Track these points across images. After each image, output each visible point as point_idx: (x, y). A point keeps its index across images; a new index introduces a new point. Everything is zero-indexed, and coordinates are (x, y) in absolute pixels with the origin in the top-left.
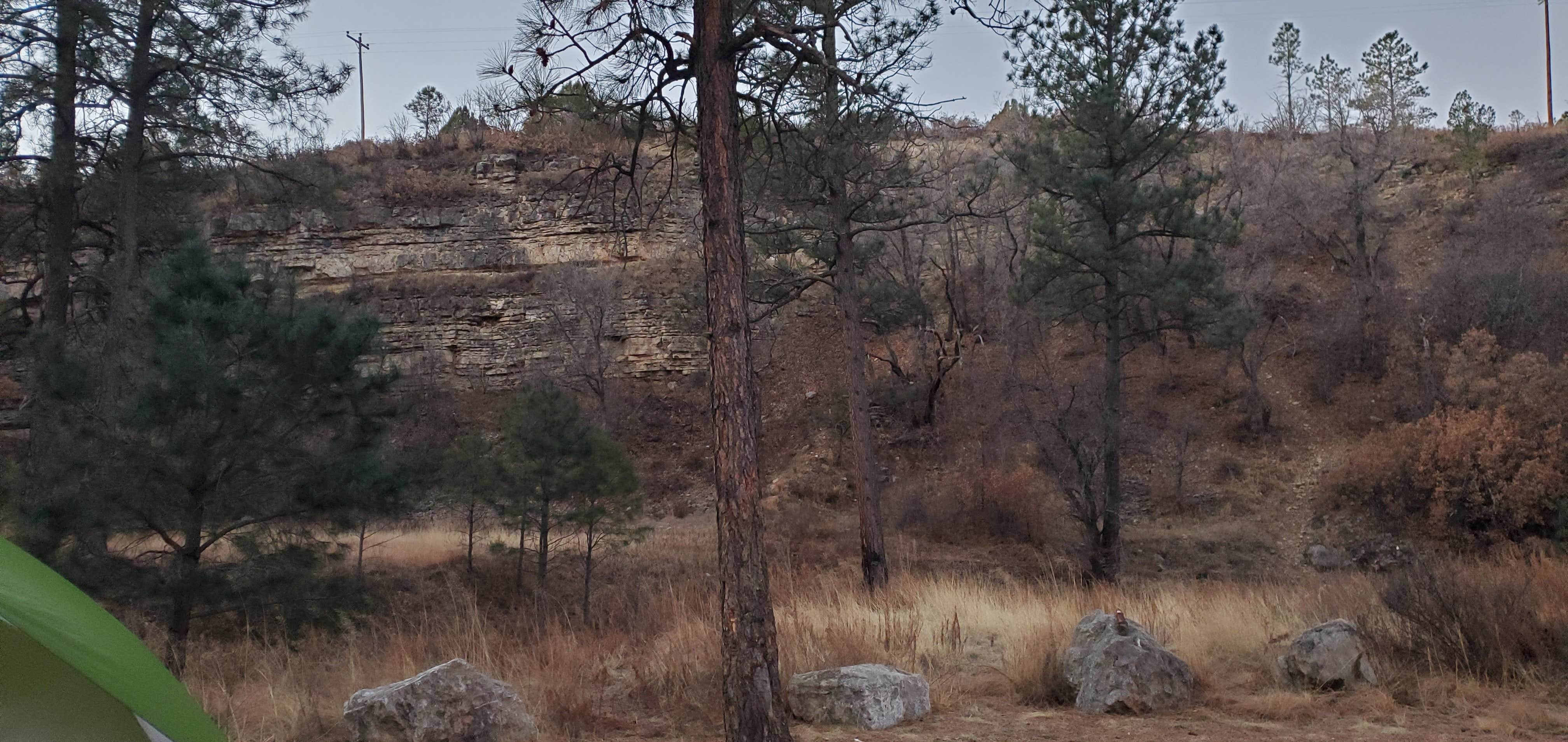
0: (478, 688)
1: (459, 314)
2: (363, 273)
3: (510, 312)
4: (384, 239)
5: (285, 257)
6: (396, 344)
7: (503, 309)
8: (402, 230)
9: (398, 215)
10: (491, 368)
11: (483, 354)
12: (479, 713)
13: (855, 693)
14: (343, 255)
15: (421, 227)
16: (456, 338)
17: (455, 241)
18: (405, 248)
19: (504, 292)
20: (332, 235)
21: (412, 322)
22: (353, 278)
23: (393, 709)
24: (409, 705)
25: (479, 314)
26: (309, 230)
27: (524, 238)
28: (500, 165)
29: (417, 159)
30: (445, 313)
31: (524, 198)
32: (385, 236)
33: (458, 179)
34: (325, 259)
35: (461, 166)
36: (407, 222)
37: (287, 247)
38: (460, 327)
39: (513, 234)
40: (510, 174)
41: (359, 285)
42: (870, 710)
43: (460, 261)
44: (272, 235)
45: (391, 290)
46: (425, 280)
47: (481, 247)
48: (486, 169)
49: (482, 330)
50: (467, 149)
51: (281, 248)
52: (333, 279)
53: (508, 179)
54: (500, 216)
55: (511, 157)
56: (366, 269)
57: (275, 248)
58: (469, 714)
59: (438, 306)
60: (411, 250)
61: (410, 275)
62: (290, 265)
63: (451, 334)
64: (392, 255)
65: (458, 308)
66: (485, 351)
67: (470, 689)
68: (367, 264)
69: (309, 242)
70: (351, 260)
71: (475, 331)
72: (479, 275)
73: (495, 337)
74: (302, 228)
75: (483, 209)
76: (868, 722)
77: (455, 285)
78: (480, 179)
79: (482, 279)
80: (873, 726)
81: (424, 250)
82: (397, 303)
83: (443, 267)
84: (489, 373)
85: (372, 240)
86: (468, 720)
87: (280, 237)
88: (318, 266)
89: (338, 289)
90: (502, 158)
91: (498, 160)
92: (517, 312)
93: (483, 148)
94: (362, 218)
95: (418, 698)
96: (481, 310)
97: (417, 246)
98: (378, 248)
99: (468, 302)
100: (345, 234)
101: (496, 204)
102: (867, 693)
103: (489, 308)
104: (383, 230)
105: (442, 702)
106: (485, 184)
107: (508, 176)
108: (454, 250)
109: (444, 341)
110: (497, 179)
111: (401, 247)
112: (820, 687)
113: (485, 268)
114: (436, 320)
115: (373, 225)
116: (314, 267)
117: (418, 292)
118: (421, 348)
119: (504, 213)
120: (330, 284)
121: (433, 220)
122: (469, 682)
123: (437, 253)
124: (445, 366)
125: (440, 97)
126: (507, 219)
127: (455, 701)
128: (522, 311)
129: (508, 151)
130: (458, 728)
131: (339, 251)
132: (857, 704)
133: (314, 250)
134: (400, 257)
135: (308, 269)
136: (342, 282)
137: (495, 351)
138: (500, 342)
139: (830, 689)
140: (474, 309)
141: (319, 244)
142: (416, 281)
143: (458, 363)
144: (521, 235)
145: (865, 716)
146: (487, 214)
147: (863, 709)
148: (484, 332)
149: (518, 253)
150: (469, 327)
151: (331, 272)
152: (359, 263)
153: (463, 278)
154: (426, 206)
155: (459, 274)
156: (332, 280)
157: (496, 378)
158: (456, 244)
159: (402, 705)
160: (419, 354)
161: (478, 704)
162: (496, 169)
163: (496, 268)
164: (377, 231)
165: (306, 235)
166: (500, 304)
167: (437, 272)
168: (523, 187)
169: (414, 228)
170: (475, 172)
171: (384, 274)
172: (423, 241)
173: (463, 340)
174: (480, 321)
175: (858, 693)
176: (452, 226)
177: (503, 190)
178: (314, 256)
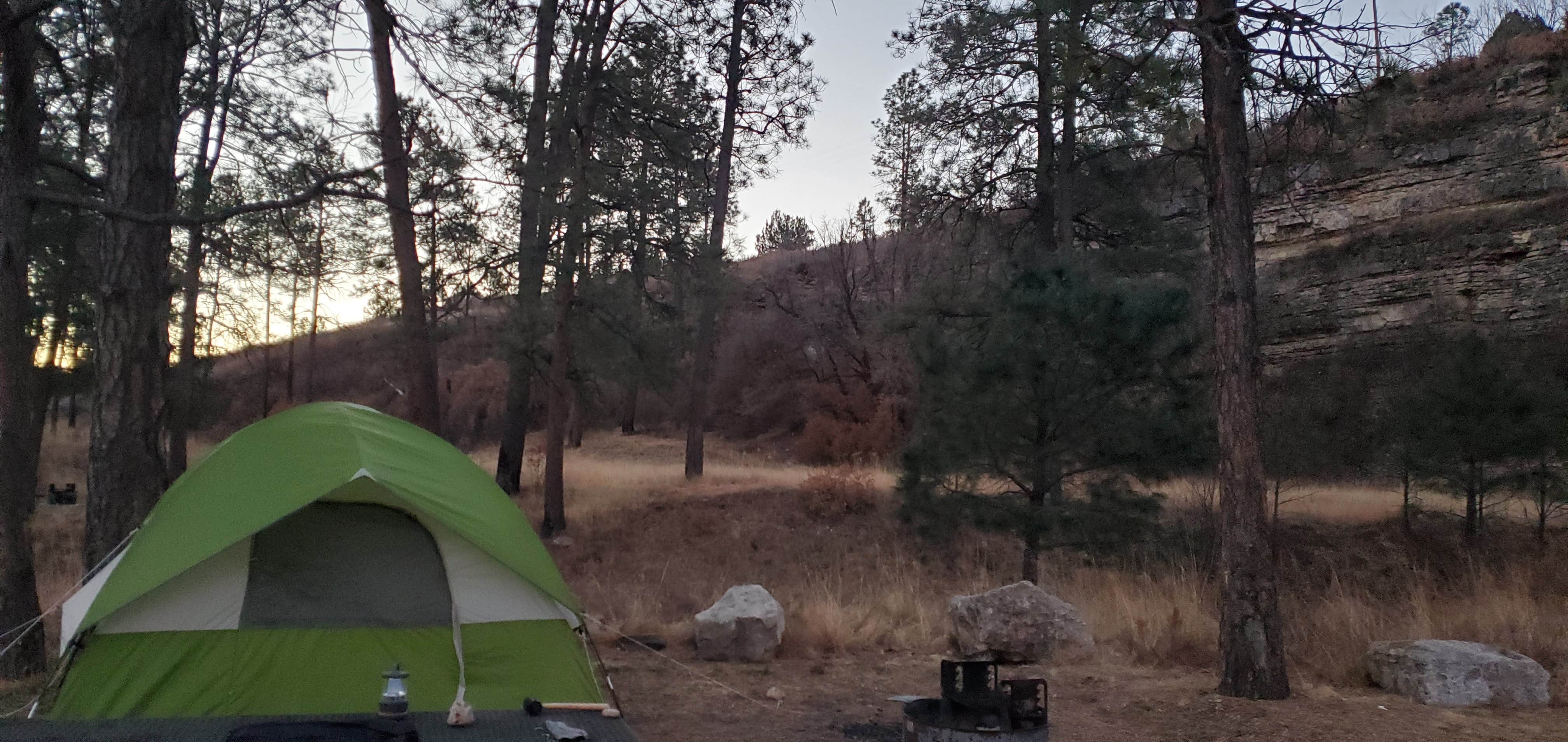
0: (1042, 607)
1: (1472, 254)
2: (1362, 222)
3: (1539, 245)
4: (1385, 183)
5: (1282, 216)
6: (1399, 293)
7: (1529, 243)
8: (1405, 170)
9: (1399, 156)
10: (1515, 312)
11: (1506, 296)
12: (1041, 627)
13: (1417, 665)
14: (1342, 207)
15: (1427, 164)
16: (1470, 281)
17: (1467, 174)
18: (1409, 189)
19: (1530, 222)
20: (1328, 187)
21: (1417, 269)
22: (1350, 229)
23: (965, 613)
24: (978, 610)
25: (1497, 251)
26: (1304, 186)
27: (1559, 156)
28: (1525, 76)
29: (1423, 90)
30: (1456, 255)
31: (1558, 109)
32: (1388, 179)
33: (1473, 102)
34: (1323, 213)
35: (1475, 88)
36: (1410, 161)
37: (1284, 206)
38: (1473, 268)
39: (1544, 154)
40: (1540, 84)
41: (1358, 235)
42: (1428, 684)
43: (1473, 193)
44: (1268, 197)
45: (1393, 236)
46: (1431, 222)
47: (1501, 174)
48: (1507, 84)
49: (1504, 269)
50: (1487, 67)
51: (1278, 208)
52: (1332, 232)
53: (1538, 91)
54: (1527, 135)
55: (1540, 64)
56: (1367, 217)
57: (1272, 208)
58: (1032, 626)
59: (1446, 247)
60: (1415, 192)
61: (1415, 218)
62: (1287, 223)
63: (1464, 277)
64: (1394, 199)
65: (1470, 247)
66: (1507, 293)
67: (1034, 607)
68: (1367, 212)
69: (1305, 198)
70: (1350, 210)
71: (1494, 270)
72: (1501, 206)
73: (1520, 276)
74: (1298, 185)
75: (1505, 131)
76: (1422, 695)
77: (1468, 222)
78: (1502, 96)
79: (1503, 211)
80: (1429, 701)
81: (1432, 189)
82: (1399, 250)
83: (1454, 204)
84: (1514, 317)
85: (1371, 186)
86: (1032, 630)
87: (1274, 198)
88: (1316, 221)
89: (1335, 242)
90: (1529, 67)
91: (1523, 71)
92: (1548, 244)
93: (1506, 62)
94: (1359, 165)
95: (986, 606)
96: (1499, 246)
97: (1423, 186)
98: (1379, 193)
99: (1485, 238)
100: (1341, 185)
101: (1520, 122)
102: (1430, 667)
103: (1511, 243)
104: (1384, 174)
105: (1007, 613)
106: (1507, 102)
107: (1535, 88)
108: (1469, 183)
109: (1455, 285)
110: (1521, 93)
111: (1404, 189)
112: (1389, 655)
113: (1511, 197)
114: (1444, 263)
115: (1371, 171)
116: (1312, 223)
117: (1422, 235)
118: (1427, 296)
119: (1532, 131)
120: (1330, 237)
121: (1441, 153)
122: (1034, 601)
123: (1447, 189)
124: (1458, 312)
125: (1465, 11)
126: (1535, 137)
127: (1019, 614)
128: (1555, 241)
129: (1534, 58)
130: (1022, 636)
131: (1337, 202)
132: (1415, 676)
133: (1311, 206)
134: (1404, 199)
135: (1305, 225)
136: (1342, 234)
137: (1519, 291)
138: (1526, 281)
139: (1398, 657)
140: (1491, 246)
141: (1315, 198)
142: (1421, 224)
143: (1474, 307)
144: (1555, 153)
145: (1421, 689)
146: (1508, 135)
147: (1420, 682)
148: (1506, 271)
149: (1550, 175)
150: (1486, 268)
151: (1329, 225)
152: (1359, 212)
153: (1477, 215)
154: (1431, 140)
155: (1473, 210)
156: (1331, 234)
157: (1524, 322)
158: (1471, 176)
159: (971, 610)
160: (1427, 302)
161: (1040, 620)
162: (1521, 82)
163: (1520, 196)
164: (1376, 176)
165: (1302, 191)
166: (1525, 237)
167: (1447, 211)
168: (1557, 96)
169: (1420, 166)
170: (1494, 91)
171: (1386, 220)
172: (1430, 178)
173: (1479, 281)
174: (1501, 259)
175: (1420, 666)
176: (1464, 157)
177: (1531, 104)
178: (1311, 211)
